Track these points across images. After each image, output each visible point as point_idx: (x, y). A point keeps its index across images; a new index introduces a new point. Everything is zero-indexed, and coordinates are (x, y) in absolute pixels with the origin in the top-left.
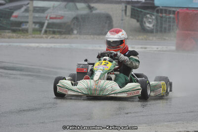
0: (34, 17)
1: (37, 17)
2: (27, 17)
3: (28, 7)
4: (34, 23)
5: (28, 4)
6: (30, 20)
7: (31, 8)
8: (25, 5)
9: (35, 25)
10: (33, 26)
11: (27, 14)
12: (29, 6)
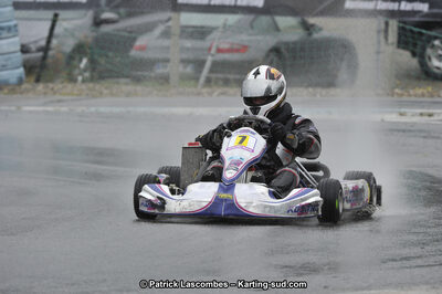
0: (183, 49)
1: (188, 49)
2: (168, 48)
3: (169, 27)
4: (183, 61)
5: (169, 19)
6: (175, 56)
7: (176, 30)
8: (161, 22)
9: (185, 67)
10: (181, 69)
11: (166, 43)
12: (170, 23)
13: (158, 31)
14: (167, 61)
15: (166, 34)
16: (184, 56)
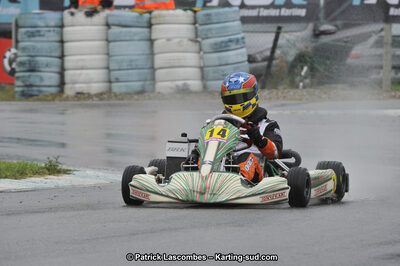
13: (372, 41)
14: (381, 67)
15: (379, 43)
16: (395, 63)
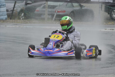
0: (49, 11)
2: (44, 11)
3: (45, 5)
4: (48, 14)
5: (45, 3)
6: (46, 13)
8: (43, 4)
9: (49, 16)
11: (44, 9)
12: (45, 4)
13: (42, 6)
14: (45, 14)
15: (44, 7)
